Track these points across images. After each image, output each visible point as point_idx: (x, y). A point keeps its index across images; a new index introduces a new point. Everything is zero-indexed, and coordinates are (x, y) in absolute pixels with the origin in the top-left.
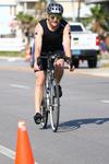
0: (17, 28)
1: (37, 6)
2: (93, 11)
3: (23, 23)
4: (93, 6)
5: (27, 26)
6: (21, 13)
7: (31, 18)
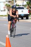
0: (6, 8)
1: (11, 2)
2: (27, 3)
3: (7, 7)
4: (27, 1)
5: (8, 8)
6: (7, 4)
7: (10, 6)
